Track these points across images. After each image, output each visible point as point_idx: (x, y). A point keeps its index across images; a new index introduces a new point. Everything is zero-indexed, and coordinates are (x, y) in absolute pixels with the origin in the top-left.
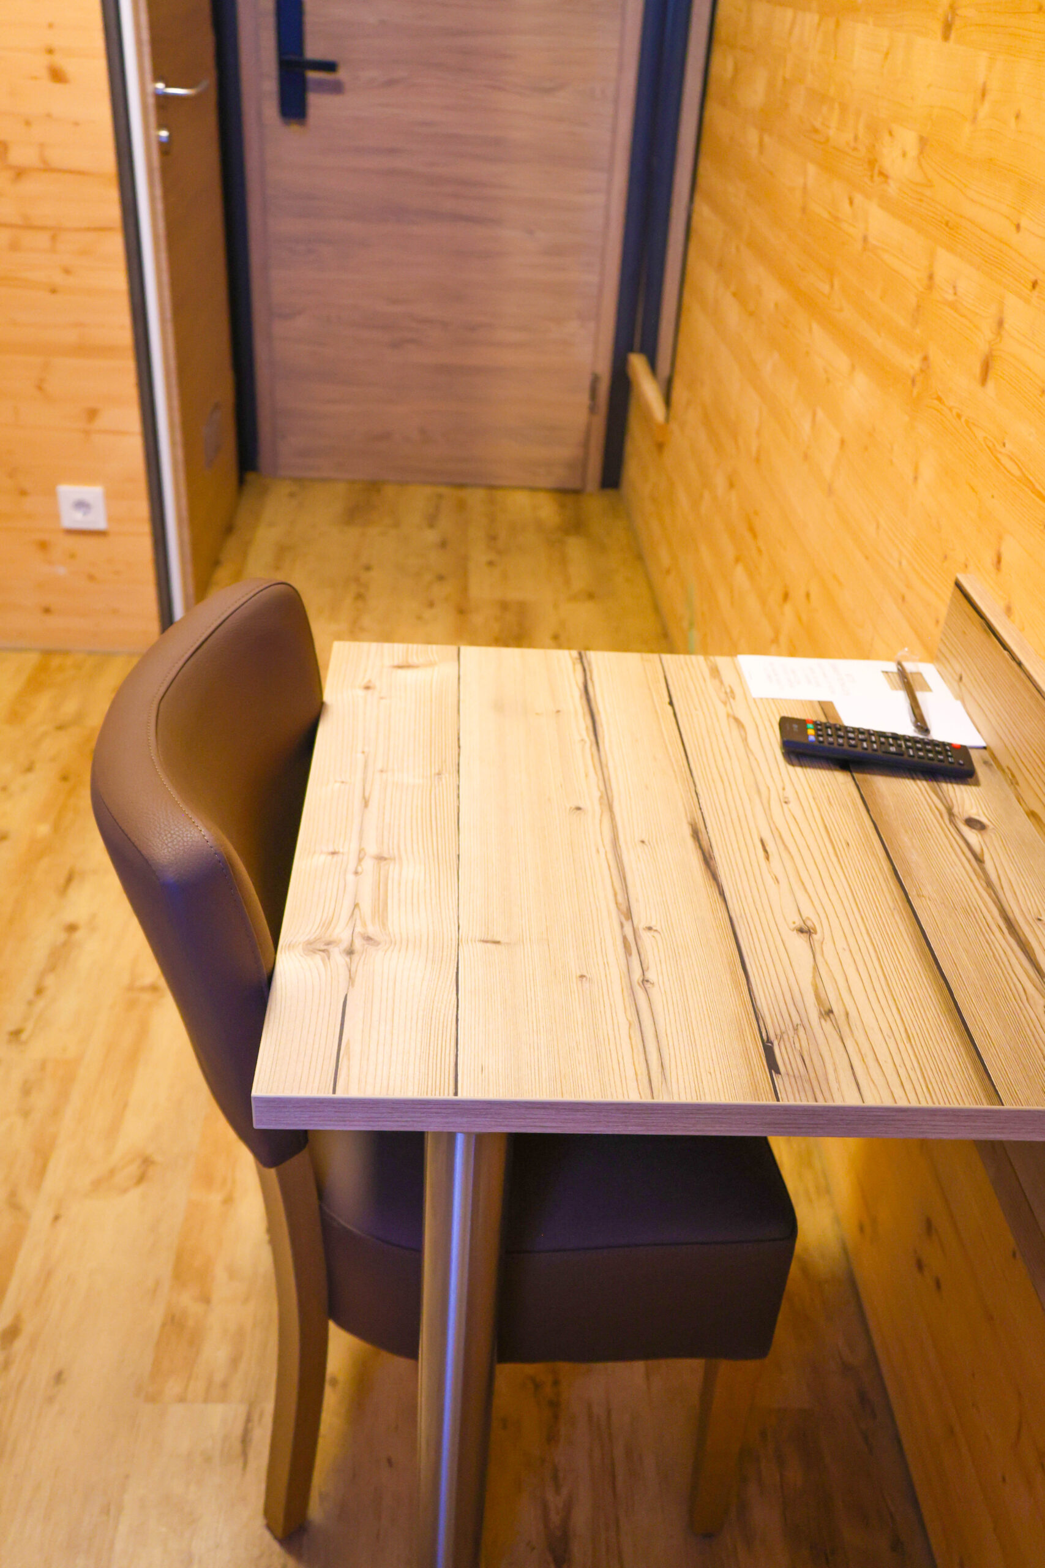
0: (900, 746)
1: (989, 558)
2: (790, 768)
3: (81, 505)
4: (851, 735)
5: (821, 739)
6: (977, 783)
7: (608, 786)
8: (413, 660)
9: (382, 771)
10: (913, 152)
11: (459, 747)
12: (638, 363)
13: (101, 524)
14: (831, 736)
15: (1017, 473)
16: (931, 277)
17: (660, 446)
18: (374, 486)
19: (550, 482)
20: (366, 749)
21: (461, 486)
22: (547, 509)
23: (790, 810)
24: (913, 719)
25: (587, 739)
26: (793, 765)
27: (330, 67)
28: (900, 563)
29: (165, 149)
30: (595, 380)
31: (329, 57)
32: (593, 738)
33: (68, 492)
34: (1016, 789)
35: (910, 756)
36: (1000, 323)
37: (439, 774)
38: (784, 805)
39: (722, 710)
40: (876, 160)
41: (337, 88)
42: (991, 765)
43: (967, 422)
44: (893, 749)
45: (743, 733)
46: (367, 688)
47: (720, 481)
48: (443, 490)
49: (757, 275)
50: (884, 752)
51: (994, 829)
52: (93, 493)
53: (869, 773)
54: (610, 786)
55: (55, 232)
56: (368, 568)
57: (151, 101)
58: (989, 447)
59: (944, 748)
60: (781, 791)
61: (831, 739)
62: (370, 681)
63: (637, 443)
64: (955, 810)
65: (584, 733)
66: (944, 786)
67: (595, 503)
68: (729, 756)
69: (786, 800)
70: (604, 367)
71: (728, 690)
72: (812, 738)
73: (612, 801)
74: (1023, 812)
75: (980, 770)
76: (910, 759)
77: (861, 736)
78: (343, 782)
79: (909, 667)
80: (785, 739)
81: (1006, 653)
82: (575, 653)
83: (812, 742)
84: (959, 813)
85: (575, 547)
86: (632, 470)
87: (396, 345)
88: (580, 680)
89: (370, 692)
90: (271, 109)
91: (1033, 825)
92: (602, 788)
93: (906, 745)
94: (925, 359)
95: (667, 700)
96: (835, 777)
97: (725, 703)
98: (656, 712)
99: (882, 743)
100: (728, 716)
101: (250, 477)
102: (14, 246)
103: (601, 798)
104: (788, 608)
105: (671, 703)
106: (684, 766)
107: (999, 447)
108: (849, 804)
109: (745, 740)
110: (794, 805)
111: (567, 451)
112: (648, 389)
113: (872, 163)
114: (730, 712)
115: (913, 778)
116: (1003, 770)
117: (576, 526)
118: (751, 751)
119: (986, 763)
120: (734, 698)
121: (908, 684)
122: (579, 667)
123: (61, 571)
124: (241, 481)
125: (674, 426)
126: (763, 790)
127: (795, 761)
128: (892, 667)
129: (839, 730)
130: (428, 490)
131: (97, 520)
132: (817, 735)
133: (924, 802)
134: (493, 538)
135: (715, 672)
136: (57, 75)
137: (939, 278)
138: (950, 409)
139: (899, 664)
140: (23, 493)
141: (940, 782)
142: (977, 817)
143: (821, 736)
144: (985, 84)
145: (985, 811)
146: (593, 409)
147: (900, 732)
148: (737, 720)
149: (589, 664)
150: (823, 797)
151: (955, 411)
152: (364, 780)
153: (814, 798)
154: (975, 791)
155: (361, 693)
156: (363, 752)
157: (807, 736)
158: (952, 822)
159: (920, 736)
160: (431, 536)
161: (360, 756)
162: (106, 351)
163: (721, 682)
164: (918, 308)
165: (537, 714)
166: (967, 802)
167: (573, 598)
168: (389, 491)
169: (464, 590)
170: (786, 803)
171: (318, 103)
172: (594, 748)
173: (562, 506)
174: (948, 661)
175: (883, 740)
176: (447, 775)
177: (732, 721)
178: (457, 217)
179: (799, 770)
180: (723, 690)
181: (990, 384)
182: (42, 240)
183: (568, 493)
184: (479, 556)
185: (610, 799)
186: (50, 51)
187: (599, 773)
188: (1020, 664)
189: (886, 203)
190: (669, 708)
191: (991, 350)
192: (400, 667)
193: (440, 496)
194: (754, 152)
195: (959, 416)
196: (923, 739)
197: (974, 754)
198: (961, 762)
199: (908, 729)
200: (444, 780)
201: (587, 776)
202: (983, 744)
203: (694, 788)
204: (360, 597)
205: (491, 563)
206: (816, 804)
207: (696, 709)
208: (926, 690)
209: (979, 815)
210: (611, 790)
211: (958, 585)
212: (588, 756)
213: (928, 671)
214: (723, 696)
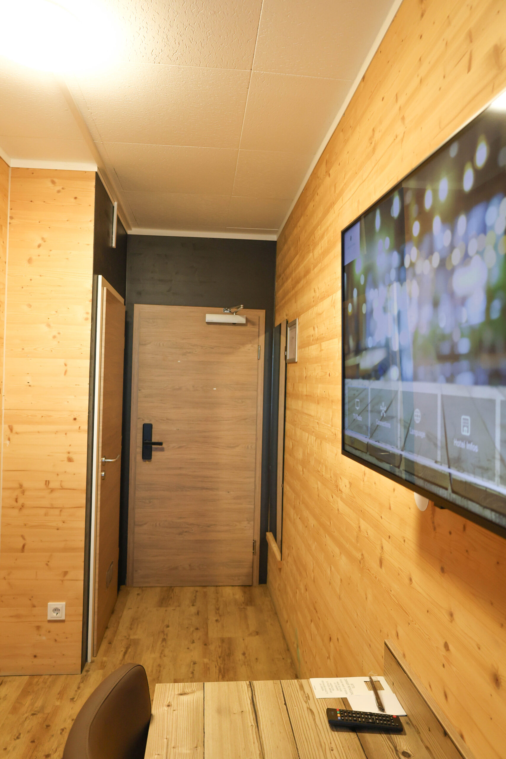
0: (373, 719)
1: (394, 633)
2: (333, 732)
3: (56, 610)
4: (354, 715)
5: (343, 718)
6: (405, 734)
7: (262, 747)
8: (187, 691)
9: (174, 748)
10: (348, 486)
11: (204, 733)
12: (269, 536)
13: (63, 618)
14: (346, 716)
15: (397, 602)
16: (359, 527)
17: (280, 569)
18: (171, 588)
19: (239, 583)
20: (168, 737)
21: (205, 586)
22: (238, 594)
23: (333, 753)
24: (378, 705)
25: (253, 724)
26: (334, 731)
27: (160, 444)
28: (367, 631)
29: (103, 478)
30: (254, 542)
31: (160, 441)
32: (256, 724)
33: (52, 605)
34: (419, 735)
35: (378, 723)
36: (382, 548)
37: (196, 747)
38: (331, 751)
39: (305, 706)
40: (338, 486)
41: (162, 450)
42: (409, 724)
43: (379, 580)
44: (370, 721)
45: (313, 716)
46: (168, 706)
47: (302, 587)
48: (198, 588)
49: (306, 513)
50: (367, 723)
51: (413, 756)
52: (61, 605)
53: (363, 733)
54: (263, 748)
55: (61, 509)
56: (168, 626)
57: (100, 464)
58: (387, 591)
59: (389, 718)
60: (330, 745)
61: (346, 718)
62: (169, 702)
63: (271, 567)
64: (398, 748)
65: (252, 721)
66: (392, 736)
67: (257, 590)
68: (309, 729)
69: (332, 749)
70: (257, 538)
71: (307, 696)
72: (339, 718)
73: (264, 756)
74: (424, 747)
75: (406, 727)
76: (377, 725)
77: (358, 716)
78: (158, 755)
79: (374, 678)
80: (329, 719)
81: (405, 674)
82: (248, 682)
83: (339, 720)
84: (399, 749)
85: (250, 611)
86: (270, 576)
87: (180, 534)
88: (250, 695)
89: (170, 708)
90: (139, 457)
91: (429, 753)
92: (260, 749)
93: (375, 718)
94: (362, 555)
95: (284, 702)
96: (350, 735)
97: (306, 702)
98: (280, 709)
99: (366, 718)
100: (308, 708)
101: (122, 587)
102: (46, 515)
103: (260, 754)
104: (331, 644)
105: (285, 704)
106: (292, 735)
107: (390, 591)
108: (357, 749)
109: (314, 720)
110: (335, 751)
111: (245, 570)
112: (274, 546)
113: (337, 486)
114: (308, 706)
115: (380, 734)
116: (414, 727)
117: (250, 601)
118: (316, 724)
119: (407, 723)
120: (309, 700)
121: (374, 687)
122: (250, 689)
123: (44, 638)
124: (119, 590)
125: (284, 562)
126: (323, 744)
127: (335, 729)
128: (367, 679)
129: (349, 713)
130: (192, 589)
131: (62, 616)
132: (341, 717)
133: (385, 745)
134: (218, 609)
135: (301, 687)
136: (70, 460)
137: (362, 528)
138: (373, 574)
139: (371, 678)
140: (34, 606)
141: (391, 734)
142: (406, 751)
143: (343, 717)
144: (364, 471)
145: (409, 748)
146: (254, 553)
147: (373, 712)
148: (311, 710)
149: (254, 687)
150: (346, 746)
151: (374, 575)
152: (167, 752)
153: (343, 747)
154: (404, 738)
155: (166, 708)
156: (167, 739)
157: (337, 717)
158: (397, 754)
159: (381, 713)
160: (193, 610)
161: (165, 740)
162: (74, 550)
163: (304, 692)
164: (357, 537)
165: (234, 713)
166: (402, 744)
167: (250, 635)
168: (177, 590)
169: (207, 634)
170: (332, 750)
171: (156, 455)
172: (257, 729)
173: (245, 592)
174: (388, 676)
175: (366, 716)
176: (199, 748)
177: (309, 710)
178: (203, 488)
179: (336, 733)
180: (305, 696)
181: (383, 568)
182: (57, 512)
183: (246, 587)
184: (212, 618)
185: (264, 755)
186: (69, 453)
187: (259, 742)
188: (411, 680)
189: (342, 499)
190: (285, 706)
191: (381, 556)
192: (181, 694)
193: (197, 591)
194: (301, 473)
195: (376, 578)
196: (381, 714)
197: (402, 720)
198: (397, 724)
199: (375, 710)
200: (198, 750)
201: (254, 743)
202: (405, 714)
203: (296, 746)
204: (164, 640)
205: (217, 621)
206: (344, 749)
207: (295, 706)
208: (382, 690)
209: (407, 750)
210: (264, 751)
211: (386, 644)
212: (254, 733)
213: (382, 680)
214: (305, 698)
